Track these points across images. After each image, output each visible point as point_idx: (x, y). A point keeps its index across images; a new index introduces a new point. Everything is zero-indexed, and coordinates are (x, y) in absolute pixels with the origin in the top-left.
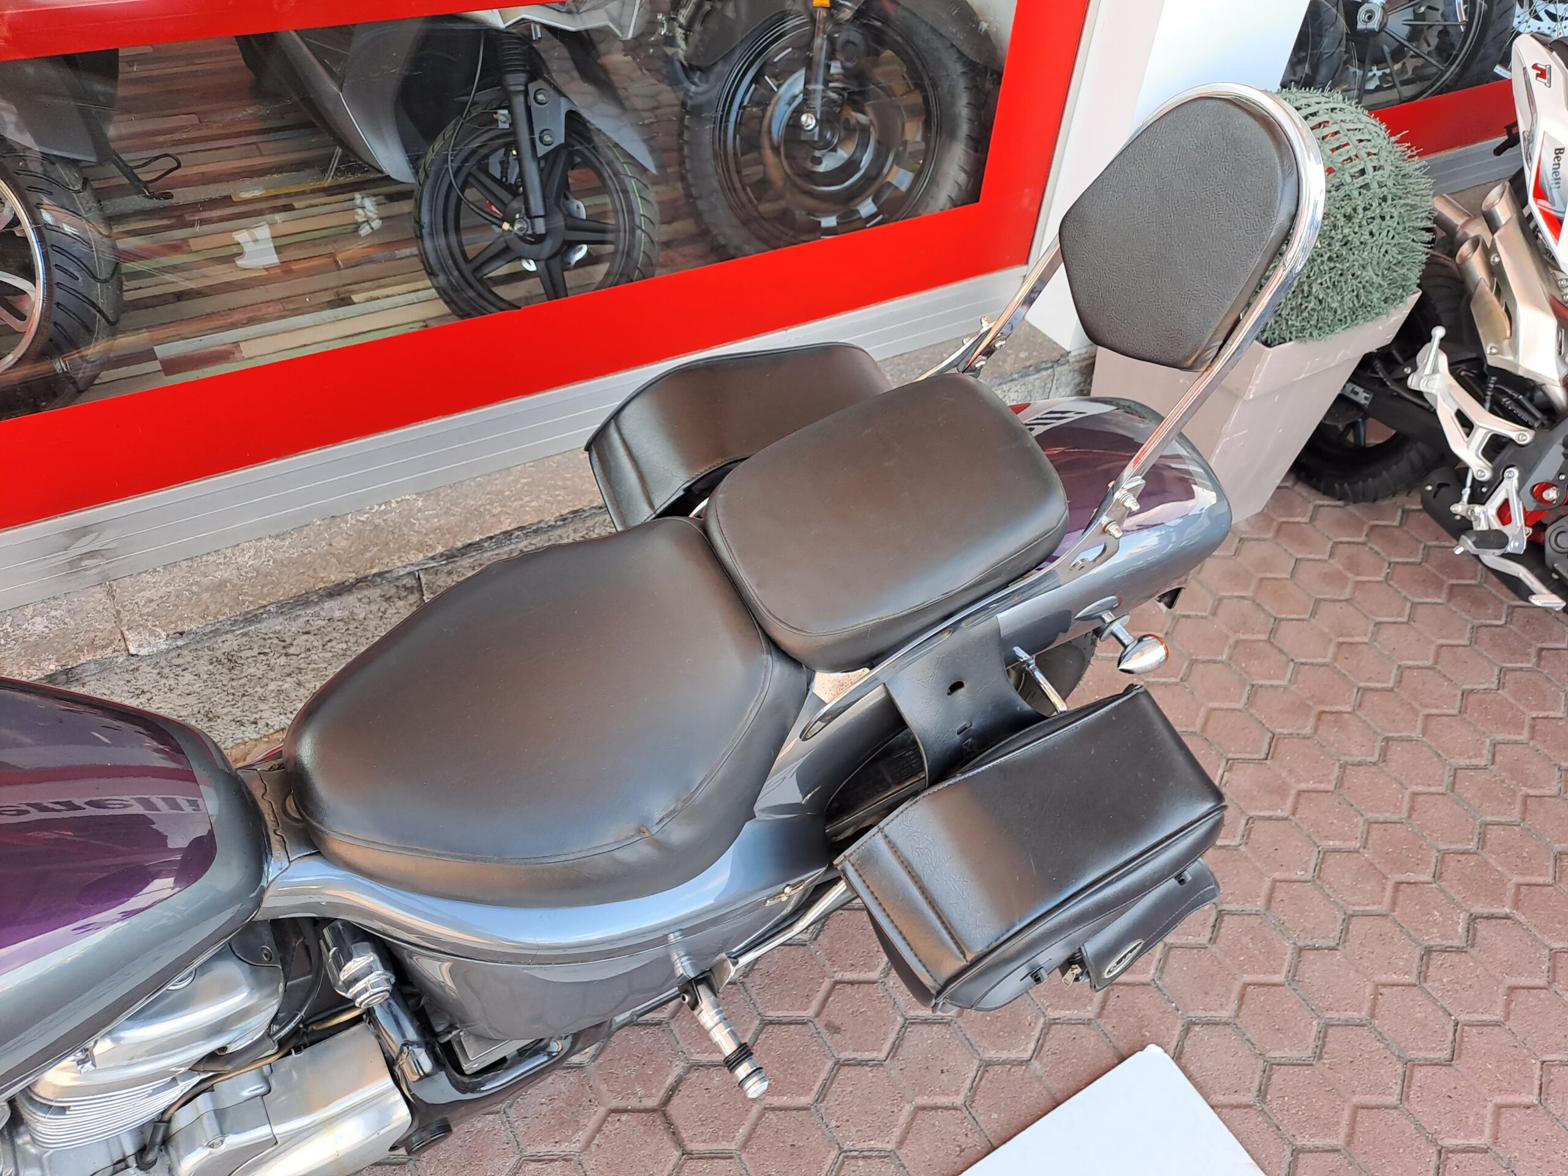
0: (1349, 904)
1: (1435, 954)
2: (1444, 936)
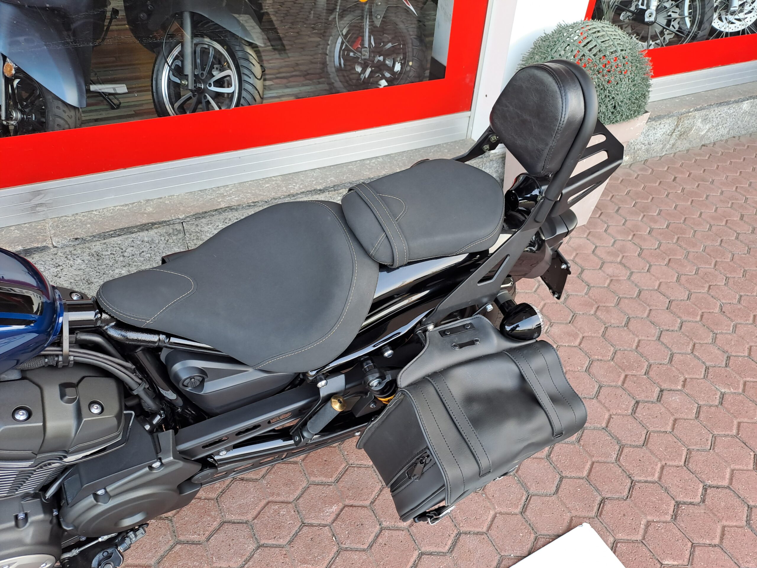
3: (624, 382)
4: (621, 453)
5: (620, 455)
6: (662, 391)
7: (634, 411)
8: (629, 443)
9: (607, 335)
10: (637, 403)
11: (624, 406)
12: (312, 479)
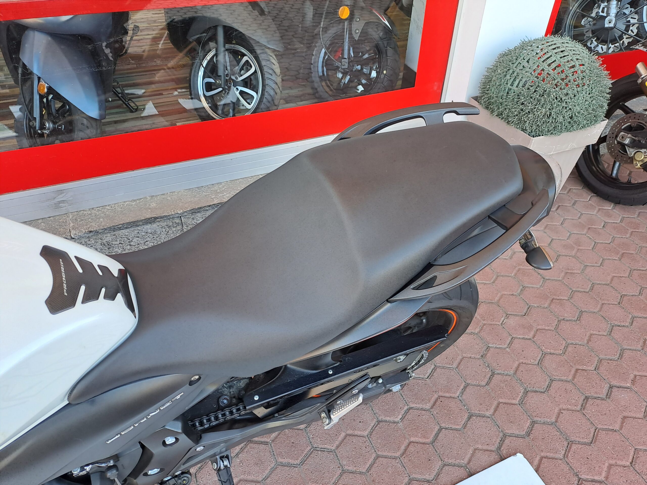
0: (553, 375)
1: (590, 399)
2: (596, 393)
3: (574, 377)
4: (569, 450)
5: (569, 452)
6: (611, 387)
7: (583, 407)
8: (577, 439)
9: (560, 328)
10: (587, 398)
11: (574, 401)
12: (280, 460)
